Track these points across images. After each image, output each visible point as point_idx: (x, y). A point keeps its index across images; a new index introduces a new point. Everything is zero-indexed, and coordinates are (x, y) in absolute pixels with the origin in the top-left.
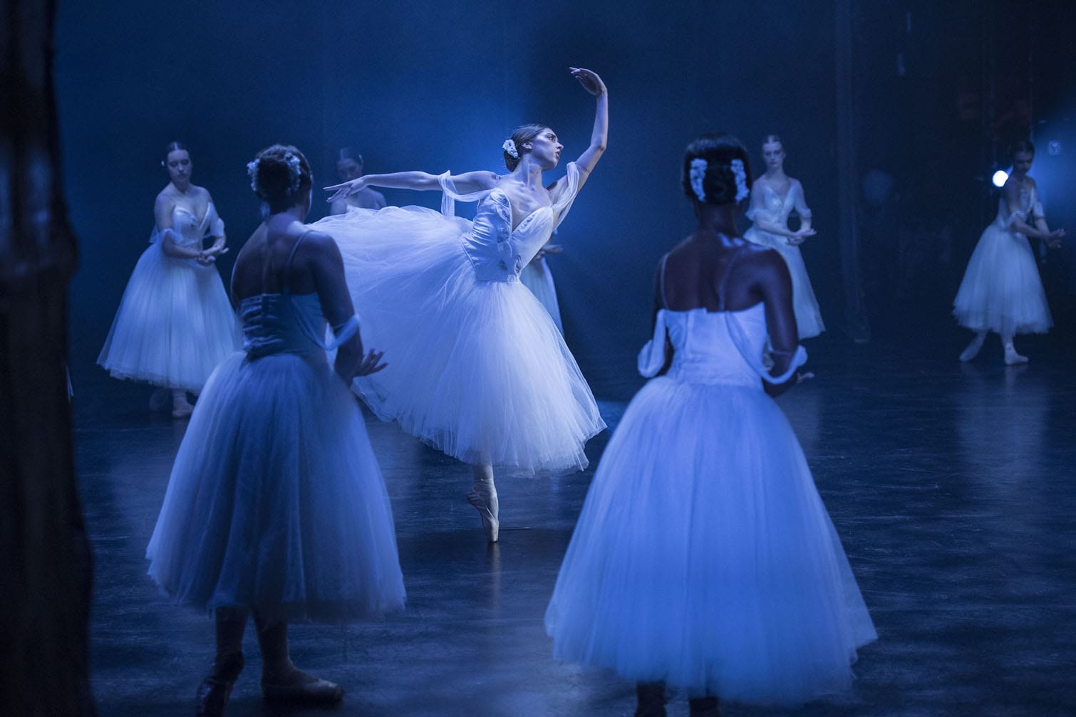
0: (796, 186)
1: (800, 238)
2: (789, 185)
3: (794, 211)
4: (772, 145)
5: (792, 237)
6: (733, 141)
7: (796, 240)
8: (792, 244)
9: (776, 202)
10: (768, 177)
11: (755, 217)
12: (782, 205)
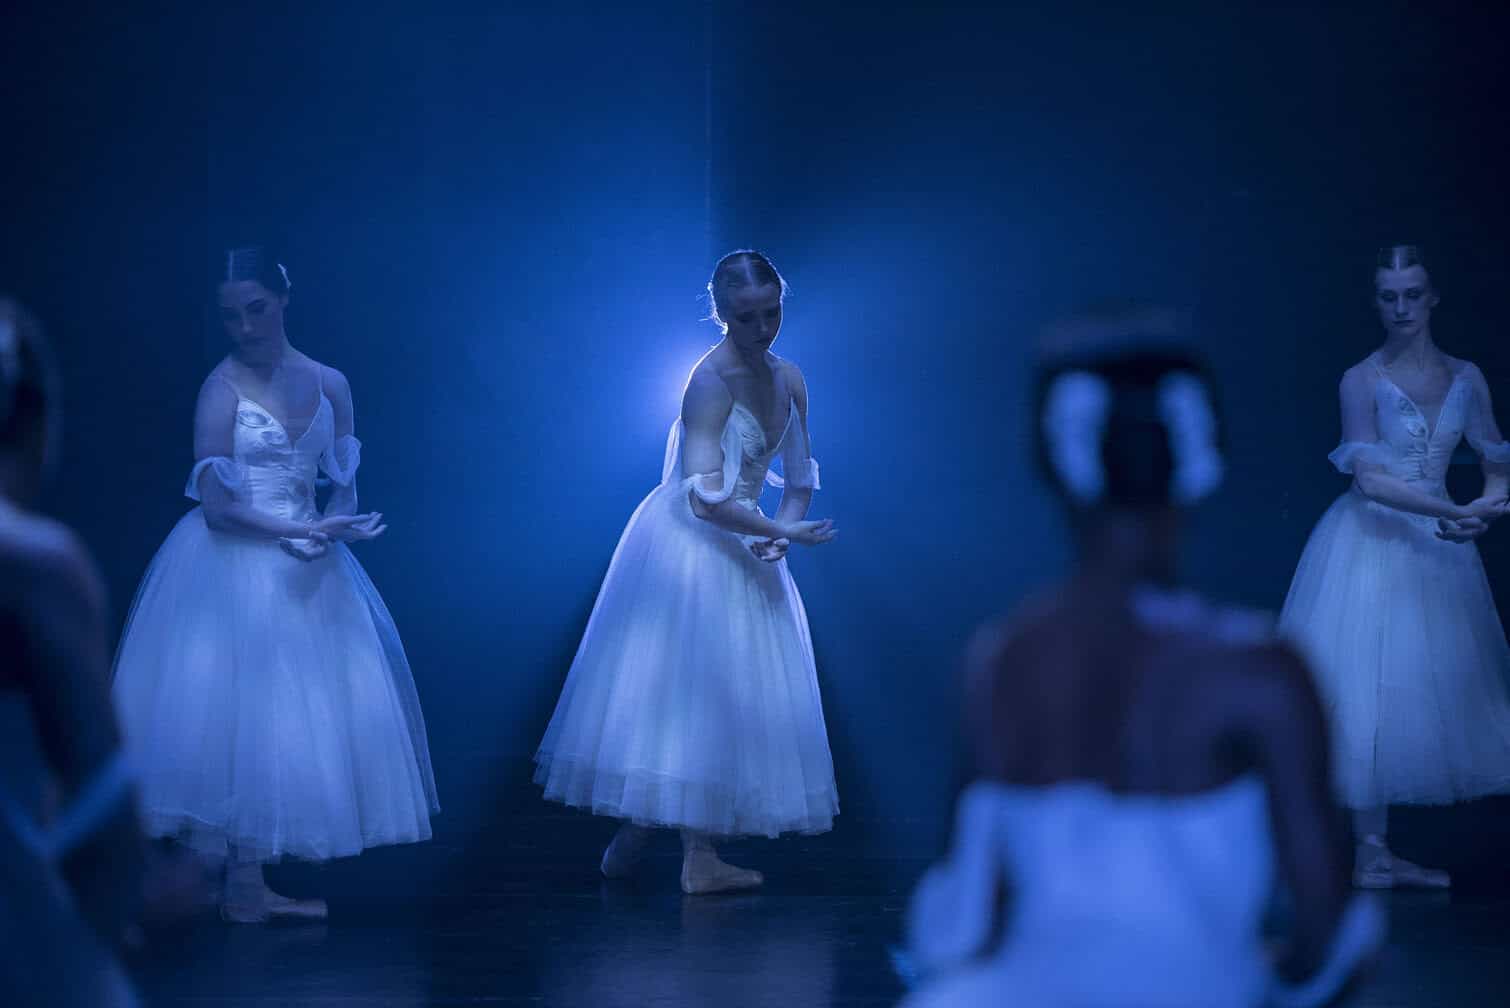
0: (1468, 379)
1: (1475, 520)
2: (1449, 378)
3: (1463, 447)
4: (1401, 275)
5: (1455, 518)
6: (1157, 325)
7: (1464, 527)
8: (1459, 539)
9: (1411, 423)
10: (1392, 357)
11: (1351, 464)
12: (1427, 433)
